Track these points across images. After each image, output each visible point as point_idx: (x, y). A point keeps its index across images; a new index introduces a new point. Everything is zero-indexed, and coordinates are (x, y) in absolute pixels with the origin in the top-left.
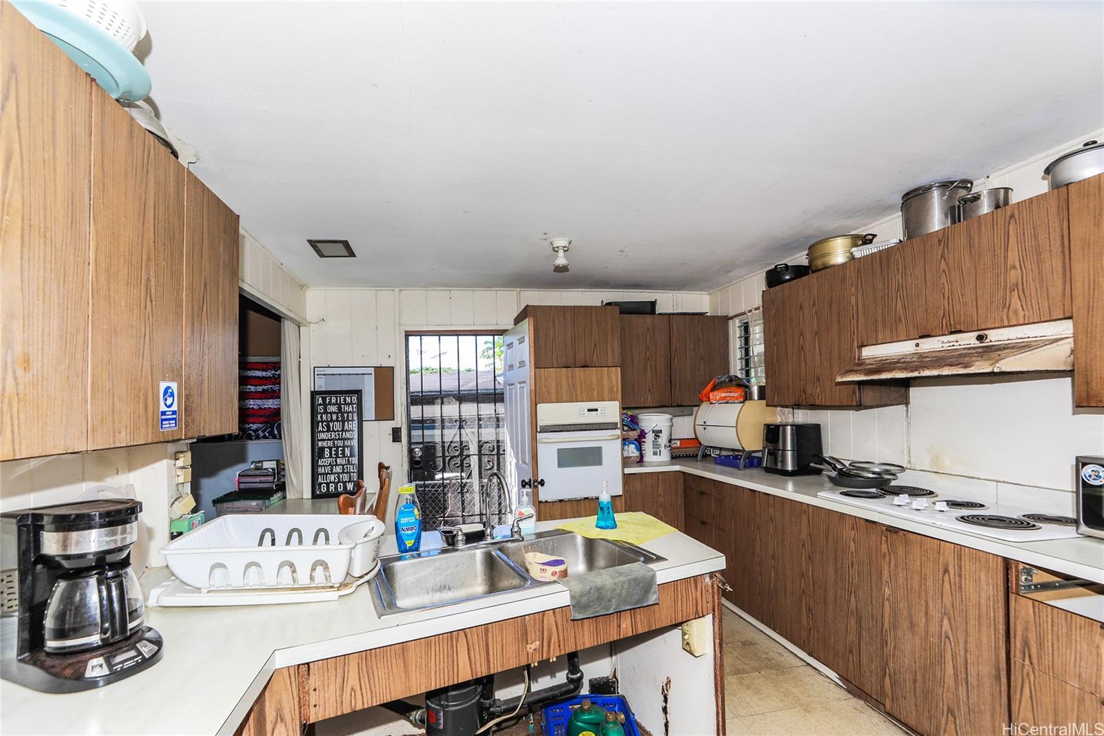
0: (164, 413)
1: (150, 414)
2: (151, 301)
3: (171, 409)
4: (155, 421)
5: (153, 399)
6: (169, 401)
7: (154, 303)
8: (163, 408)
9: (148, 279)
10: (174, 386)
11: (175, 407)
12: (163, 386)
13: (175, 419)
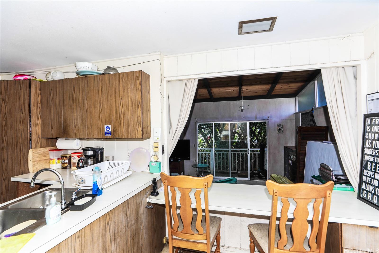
0: (106, 132)
1: (102, 132)
2: (101, 109)
3: (109, 131)
4: (103, 134)
5: (102, 129)
6: (108, 129)
7: (102, 109)
8: (106, 131)
9: (100, 105)
10: (110, 126)
11: (110, 131)
12: (105, 126)
13: (110, 134)
